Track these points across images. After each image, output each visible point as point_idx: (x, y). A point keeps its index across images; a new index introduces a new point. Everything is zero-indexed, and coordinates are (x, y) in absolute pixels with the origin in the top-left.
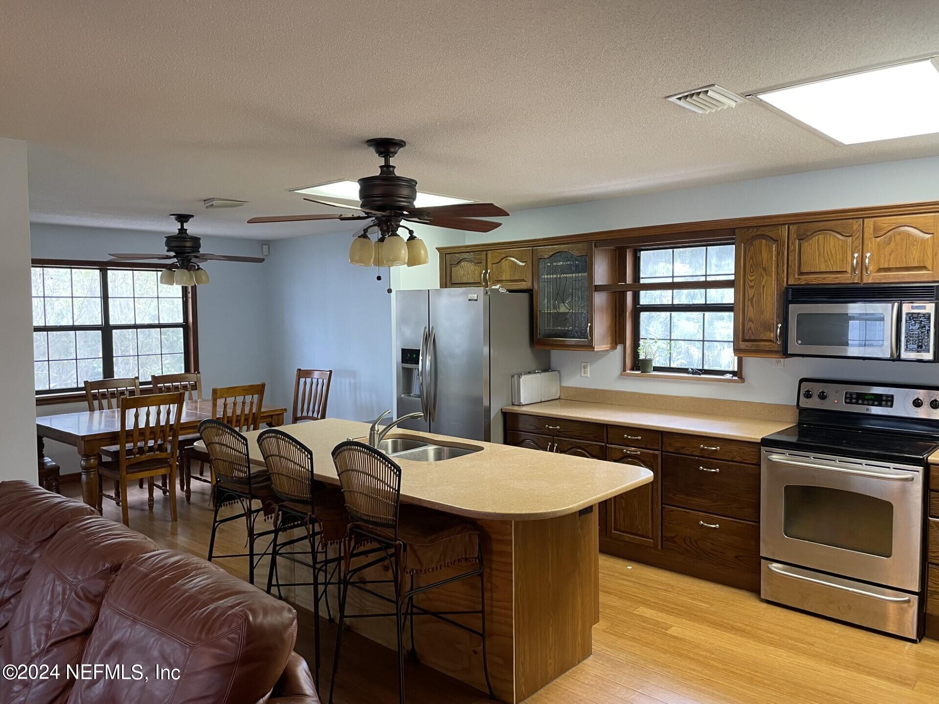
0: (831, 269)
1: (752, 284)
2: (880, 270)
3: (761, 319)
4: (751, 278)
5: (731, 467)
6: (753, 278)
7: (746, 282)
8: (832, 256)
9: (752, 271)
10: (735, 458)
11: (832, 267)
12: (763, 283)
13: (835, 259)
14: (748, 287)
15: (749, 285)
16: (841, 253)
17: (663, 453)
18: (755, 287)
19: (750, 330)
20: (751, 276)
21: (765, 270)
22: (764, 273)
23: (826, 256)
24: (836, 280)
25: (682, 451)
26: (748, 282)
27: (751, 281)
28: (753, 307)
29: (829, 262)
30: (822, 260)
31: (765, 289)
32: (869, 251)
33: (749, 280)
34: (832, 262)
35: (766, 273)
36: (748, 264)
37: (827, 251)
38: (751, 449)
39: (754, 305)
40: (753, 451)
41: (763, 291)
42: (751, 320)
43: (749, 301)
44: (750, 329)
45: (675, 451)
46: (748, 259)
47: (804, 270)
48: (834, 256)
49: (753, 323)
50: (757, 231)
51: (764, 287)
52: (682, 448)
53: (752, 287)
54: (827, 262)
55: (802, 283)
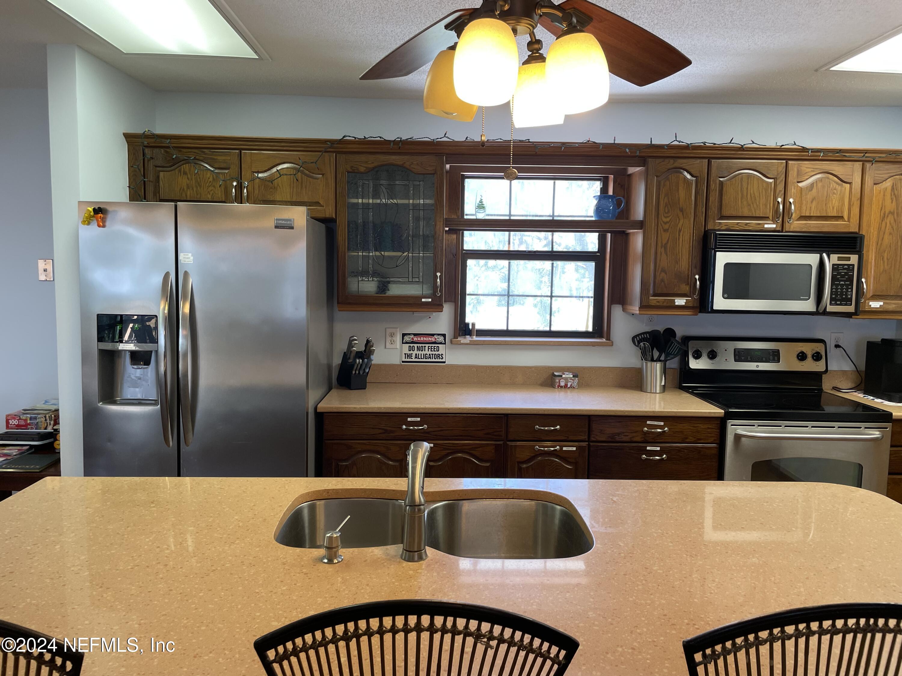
0: (754, 214)
1: (666, 227)
2: (802, 218)
3: (676, 269)
4: (665, 220)
5: (682, 450)
6: (668, 219)
7: (660, 225)
8: (755, 199)
9: (666, 211)
10: (687, 438)
11: (755, 212)
12: (680, 225)
13: (758, 203)
14: (662, 230)
15: (663, 228)
16: (764, 197)
17: (591, 444)
18: (670, 230)
19: (663, 283)
20: (666, 217)
21: (681, 210)
22: (680, 214)
23: (748, 199)
24: (759, 226)
25: (617, 438)
26: (662, 225)
27: (665, 223)
28: (667, 255)
29: (752, 205)
30: (745, 203)
31: (681, 234)
32: (792, 196)
33: (663, 222)
34: (755, 206)
35: (683, 214)
36: (662, 202)
37: (750, 193)
38: (706, 426)
39: (668, 253)
40: (709, 428)
41: (679, 235)
42: (663, 270)
43: (662, 248)
44: (662, 280)
45: (610, 440)
46: (662, 196)
47: (725, 213)
48: (757, 199)
49: (666, 274)
50: (674, 163)
51: (680, 231)
52: (619, 434)
53: (666, 231)
54: (750, 205)
55: (722, 228)
